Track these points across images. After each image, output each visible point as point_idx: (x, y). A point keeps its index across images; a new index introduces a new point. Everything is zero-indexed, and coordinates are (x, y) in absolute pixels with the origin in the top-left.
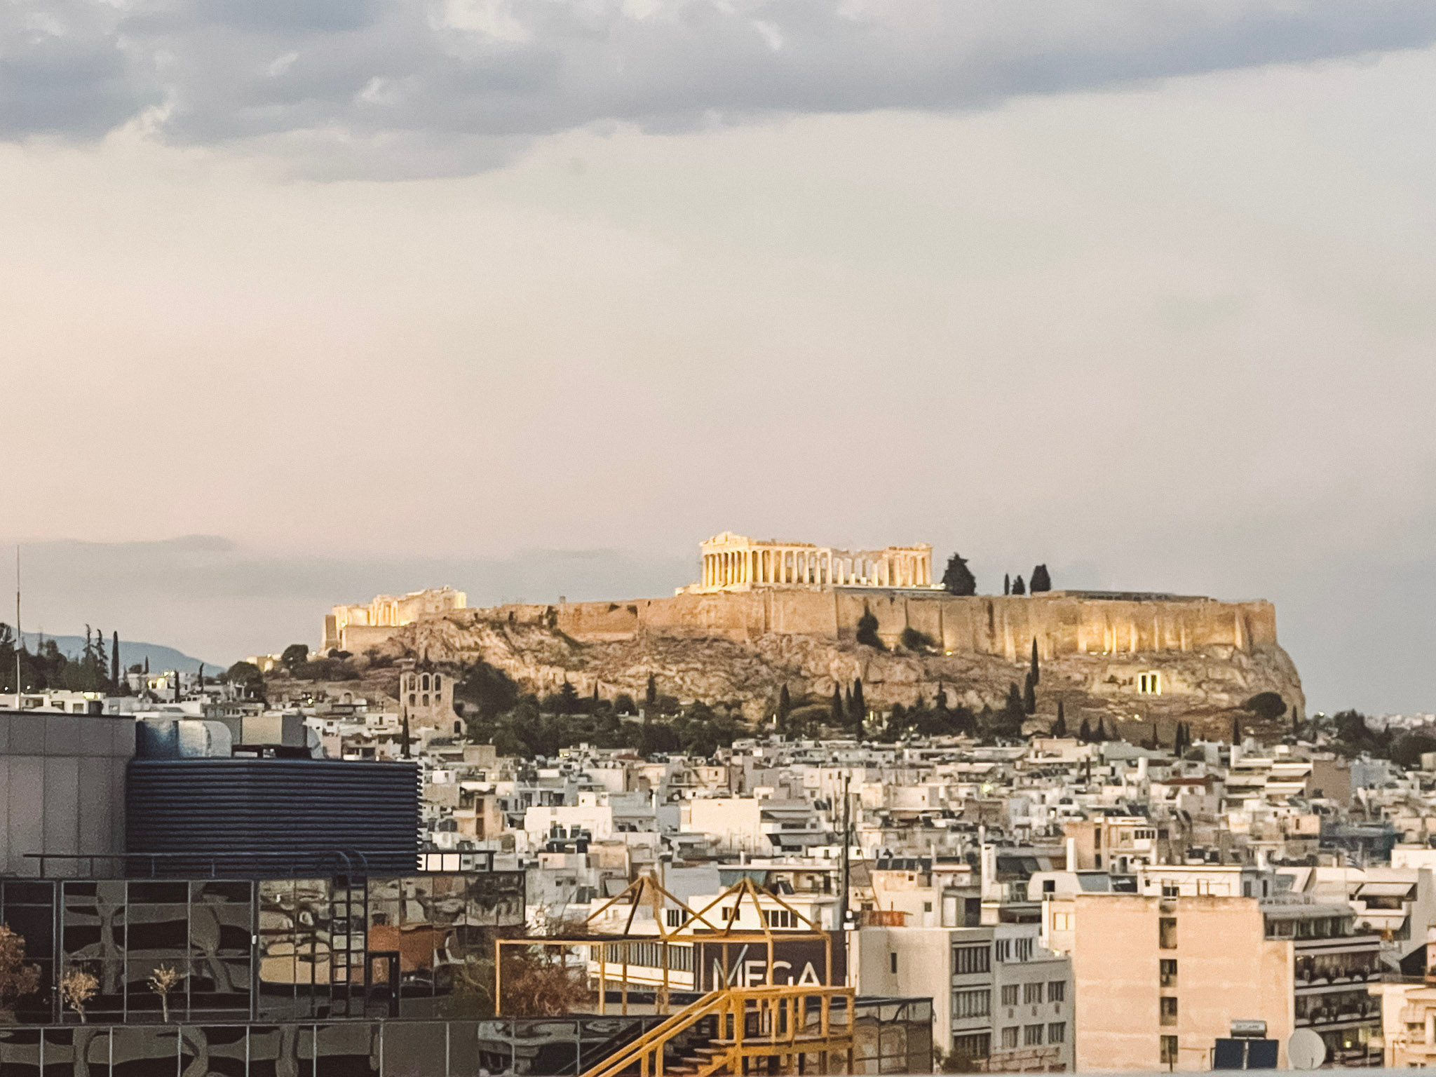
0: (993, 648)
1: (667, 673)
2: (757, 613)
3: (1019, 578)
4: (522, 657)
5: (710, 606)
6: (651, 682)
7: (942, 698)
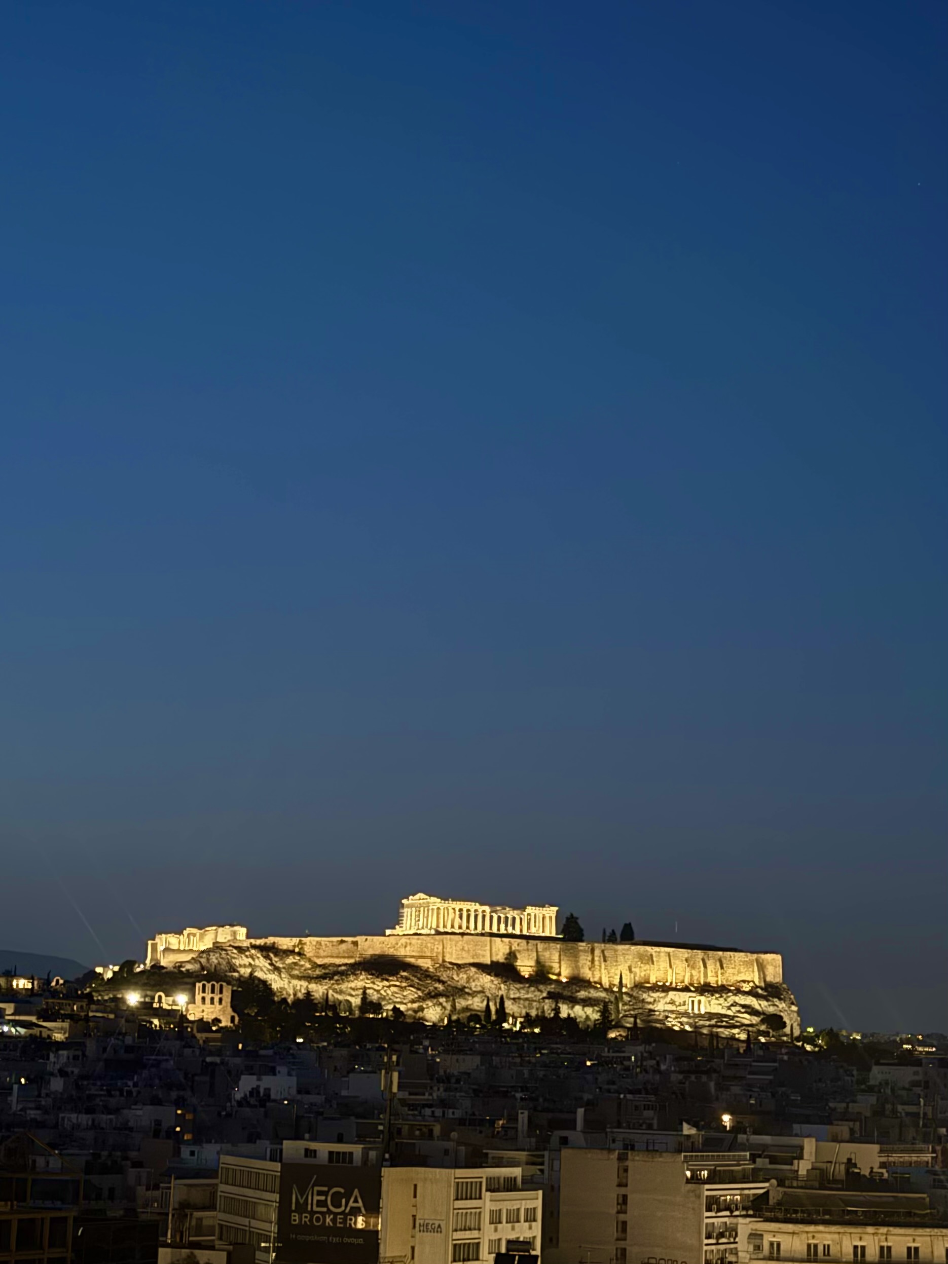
0: (593, 977)
1: (375, 987)
2: (437, 948)
3: (613, 931)
4: (280, 974)
5: (406, 943)
6: (364, 993)
7: (557, 1010)
